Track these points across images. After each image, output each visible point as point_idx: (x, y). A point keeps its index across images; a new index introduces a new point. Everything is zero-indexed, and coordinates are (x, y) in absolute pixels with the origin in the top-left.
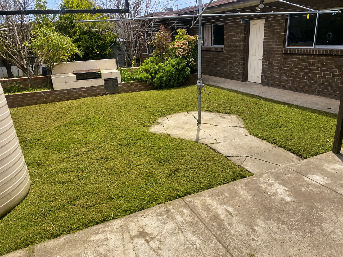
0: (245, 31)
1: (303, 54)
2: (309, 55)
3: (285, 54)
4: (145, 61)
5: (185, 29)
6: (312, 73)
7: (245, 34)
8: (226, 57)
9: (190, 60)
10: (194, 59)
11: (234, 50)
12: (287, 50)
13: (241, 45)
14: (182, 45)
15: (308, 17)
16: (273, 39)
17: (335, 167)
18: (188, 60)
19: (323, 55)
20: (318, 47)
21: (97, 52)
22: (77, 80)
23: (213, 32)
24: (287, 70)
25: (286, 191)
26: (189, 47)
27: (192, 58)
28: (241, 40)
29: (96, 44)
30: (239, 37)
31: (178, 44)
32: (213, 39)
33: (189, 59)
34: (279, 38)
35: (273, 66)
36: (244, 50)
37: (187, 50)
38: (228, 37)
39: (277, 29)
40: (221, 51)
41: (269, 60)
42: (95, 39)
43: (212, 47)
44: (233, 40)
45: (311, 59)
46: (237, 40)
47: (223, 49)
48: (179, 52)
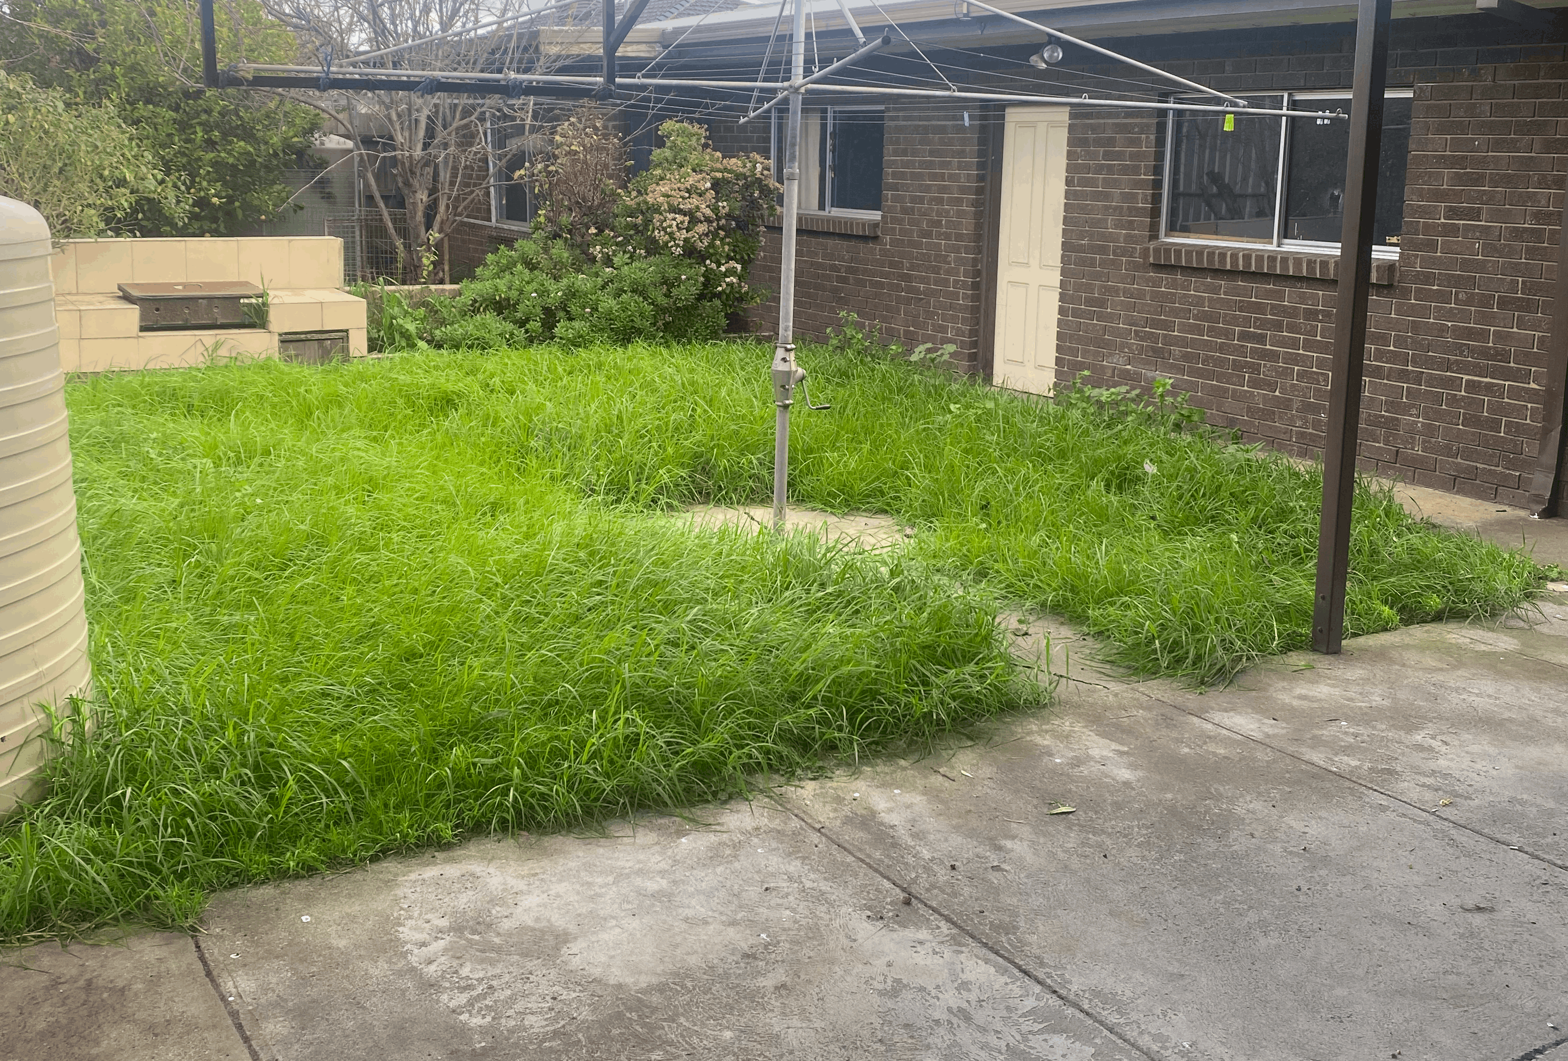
0: (981, 154)
1: (1233, 274)
2: (1258, 276)
3: (1158, 267)
4: (490, 257)
5: (699, 121)
6: (1274, 356)
7: (981, 166)
8: (892, 265)
9: (723, 269)
10: (739, 267)
11: (928, 235)
12: (1167, 251)
13: (960, 214)
14: (683, 198)
15: (1229, 126)
16: (1106, 196)
17: (1311, 694)
18: (708, 270)
19: (1310, 280)
20: (1293, 246)
21: (215, 200)
22: (143, 329)
23: (829, 142)
24: (1169, 341)
25: (1121, 753)
26: (715, 209)
27: (729, 258)
28: (963, 190)
29: (211, 155)
30: (952, 177)
31: (664, 188)
32: (829, 175)
33: (714, 266)
34: (1132, 197)
35: (1110, 318)
36: (978, 238)
37: (708, 220)
38: (903, 176)
39: (1119, 156)
40: (869, 236)
41: (1089, 288)
42: (207, 128)
43: (821, 213)
44: (928, 189)
45: (1269, 294)
46: (943, 189)
47: (875, 225)
48: (670, 226)
